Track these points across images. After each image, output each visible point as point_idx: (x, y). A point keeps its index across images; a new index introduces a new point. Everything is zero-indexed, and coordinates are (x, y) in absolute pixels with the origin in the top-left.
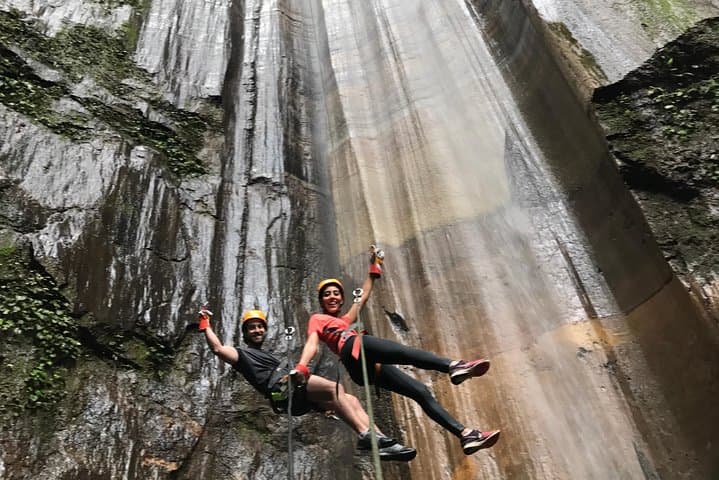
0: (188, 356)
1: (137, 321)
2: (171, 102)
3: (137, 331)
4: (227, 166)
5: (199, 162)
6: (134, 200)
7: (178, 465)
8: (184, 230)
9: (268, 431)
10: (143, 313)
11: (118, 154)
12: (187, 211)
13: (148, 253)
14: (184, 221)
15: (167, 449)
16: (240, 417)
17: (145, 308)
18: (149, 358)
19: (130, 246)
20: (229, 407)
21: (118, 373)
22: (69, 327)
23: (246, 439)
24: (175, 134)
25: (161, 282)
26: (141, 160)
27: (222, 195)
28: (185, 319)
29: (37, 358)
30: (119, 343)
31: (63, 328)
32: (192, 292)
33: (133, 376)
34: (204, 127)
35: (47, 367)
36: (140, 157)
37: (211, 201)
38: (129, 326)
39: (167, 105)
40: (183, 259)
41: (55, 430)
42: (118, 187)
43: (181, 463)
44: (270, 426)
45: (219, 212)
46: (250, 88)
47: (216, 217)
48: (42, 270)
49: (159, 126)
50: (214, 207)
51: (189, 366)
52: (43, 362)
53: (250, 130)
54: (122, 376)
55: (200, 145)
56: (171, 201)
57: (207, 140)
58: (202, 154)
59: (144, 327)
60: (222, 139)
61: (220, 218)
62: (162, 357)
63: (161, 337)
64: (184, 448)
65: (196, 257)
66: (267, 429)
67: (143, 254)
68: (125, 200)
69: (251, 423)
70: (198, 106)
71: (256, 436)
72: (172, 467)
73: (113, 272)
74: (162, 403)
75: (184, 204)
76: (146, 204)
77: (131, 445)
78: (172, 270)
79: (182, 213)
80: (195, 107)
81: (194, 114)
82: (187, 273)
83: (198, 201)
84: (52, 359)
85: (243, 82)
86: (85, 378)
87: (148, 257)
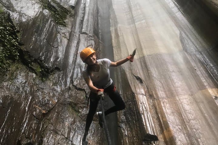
0: (54, 77)
1: (39, 57)
2: (59, 2)
3: (39, 61)
4: (73, 27)
5: (65, 22)
6: (43, 23)
7: (46, 112)
8: (57, 40)
9: (79, 112)
10: (42, 56)
11: (40, 7)
12: (59, 35)
13: (45, 40)
14: (58, 37)
15: (43, 105)
16: (70, 104)
17: (43, 55)
18: (40, 72)
19: (40, 35)
20: (67, 99)
21: (29, 72)
22: (17, 46)
23: (71, 112)
24: (58, 11)
25: (48, 51)
26: (47, 13)
27: (71, 34)
28: (55, 65)
29: (3, 52)
30: (32, 62)
31: (15, 46)
32: (58, 58)
33: (34, 75)
34: (68, 13)
35: (5, 56)
36: (46, 12)
37: (68, 35)
38: (37, 58)
39: (57, 2)
40: (56, 48)
41: (3, 81)
42: (39, 16)
43: (47, 112)
44: (80, 110)
45: (70, 38)
46: (83, 10)
47: (69, 40)
48: (12, 22)
49: (54, 7)
50: (68, 36)
51: (54, 80)
52: (4, 54)
53: (81, 20)
54: (30, 74)
55: (65, 18)
56: (55, 29)
57: (68, 18)
58: (66, 21)
59: (41, 61)
60: (73, 19)
61: (70, 40)
62: (45, 73)
63: (46, 66)
64: (49, 107)
65: (60, 48)
66: (79, 111)
67: (44, 39)
68: (40, 21)
69: (73, 107)
70: (67, 7)
71: (74, 113)
72: (44, 112)
73: (34, 39)
74: (43, 89)
75: (58, 32)
76: (47, 26)
77: (31, 97)
78: (52, 49)
79: (57, 35)
80: (66, 7)
81: (65, 8)
82: (57, 52)
83: (63, 33)
84: (8, 54)
85: (81, 7)
86: (17, 68)
87: (45, 41)
